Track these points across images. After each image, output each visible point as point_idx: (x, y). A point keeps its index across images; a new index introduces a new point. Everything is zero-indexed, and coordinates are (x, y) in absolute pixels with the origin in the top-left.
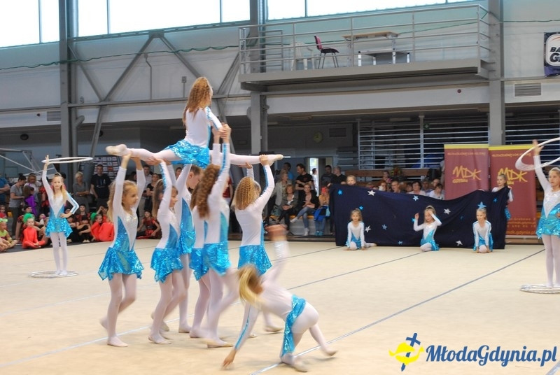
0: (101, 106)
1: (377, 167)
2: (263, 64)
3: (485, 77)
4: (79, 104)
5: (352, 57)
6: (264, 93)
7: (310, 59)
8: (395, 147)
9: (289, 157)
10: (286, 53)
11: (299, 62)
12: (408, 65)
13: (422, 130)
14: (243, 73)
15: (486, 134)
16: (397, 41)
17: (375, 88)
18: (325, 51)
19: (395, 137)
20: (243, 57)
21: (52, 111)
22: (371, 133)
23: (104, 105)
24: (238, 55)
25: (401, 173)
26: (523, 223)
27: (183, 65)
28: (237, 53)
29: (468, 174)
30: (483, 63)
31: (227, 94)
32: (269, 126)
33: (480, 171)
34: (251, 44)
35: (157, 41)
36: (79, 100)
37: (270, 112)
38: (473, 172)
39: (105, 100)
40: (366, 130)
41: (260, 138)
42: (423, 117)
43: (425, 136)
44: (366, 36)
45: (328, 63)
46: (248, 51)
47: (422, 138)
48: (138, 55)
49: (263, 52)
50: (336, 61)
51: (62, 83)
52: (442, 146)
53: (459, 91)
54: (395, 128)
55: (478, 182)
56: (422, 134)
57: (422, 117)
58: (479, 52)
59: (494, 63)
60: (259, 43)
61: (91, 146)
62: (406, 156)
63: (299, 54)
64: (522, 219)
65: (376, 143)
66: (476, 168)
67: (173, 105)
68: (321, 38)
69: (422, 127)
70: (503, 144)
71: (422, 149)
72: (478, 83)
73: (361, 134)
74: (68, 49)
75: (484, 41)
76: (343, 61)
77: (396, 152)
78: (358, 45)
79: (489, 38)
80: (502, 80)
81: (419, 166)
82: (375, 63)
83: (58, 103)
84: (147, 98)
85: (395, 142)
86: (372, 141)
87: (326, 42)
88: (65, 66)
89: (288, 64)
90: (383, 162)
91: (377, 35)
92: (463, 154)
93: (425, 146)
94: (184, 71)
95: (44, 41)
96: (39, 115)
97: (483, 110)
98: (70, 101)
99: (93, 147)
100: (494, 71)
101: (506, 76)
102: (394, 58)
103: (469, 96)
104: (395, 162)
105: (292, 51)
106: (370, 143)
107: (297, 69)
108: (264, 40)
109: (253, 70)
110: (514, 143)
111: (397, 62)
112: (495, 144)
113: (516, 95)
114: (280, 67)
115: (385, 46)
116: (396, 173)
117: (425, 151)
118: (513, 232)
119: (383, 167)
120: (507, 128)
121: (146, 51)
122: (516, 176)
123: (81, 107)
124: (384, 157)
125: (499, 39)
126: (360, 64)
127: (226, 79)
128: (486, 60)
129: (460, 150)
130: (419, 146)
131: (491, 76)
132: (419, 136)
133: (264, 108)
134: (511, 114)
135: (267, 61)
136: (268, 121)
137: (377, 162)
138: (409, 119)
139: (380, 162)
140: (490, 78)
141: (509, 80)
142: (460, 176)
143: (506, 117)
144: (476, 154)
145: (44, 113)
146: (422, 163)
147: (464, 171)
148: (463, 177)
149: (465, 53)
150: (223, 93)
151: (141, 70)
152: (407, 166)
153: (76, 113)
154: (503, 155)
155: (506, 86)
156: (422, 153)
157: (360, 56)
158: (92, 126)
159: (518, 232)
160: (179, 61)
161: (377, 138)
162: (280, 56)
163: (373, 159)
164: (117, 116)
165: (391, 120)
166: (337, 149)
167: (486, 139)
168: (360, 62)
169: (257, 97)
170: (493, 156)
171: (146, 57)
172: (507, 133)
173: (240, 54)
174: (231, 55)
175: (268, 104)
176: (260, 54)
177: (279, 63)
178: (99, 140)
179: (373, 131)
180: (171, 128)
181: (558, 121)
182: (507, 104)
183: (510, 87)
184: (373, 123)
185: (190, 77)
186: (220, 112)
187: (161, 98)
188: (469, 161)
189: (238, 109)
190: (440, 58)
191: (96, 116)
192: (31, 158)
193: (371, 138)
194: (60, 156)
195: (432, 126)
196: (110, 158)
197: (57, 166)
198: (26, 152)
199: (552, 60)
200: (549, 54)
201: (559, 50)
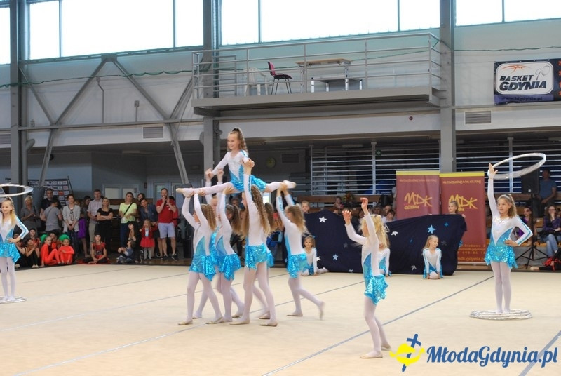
0: (52, 129)
1: (329, 193)
2: (216, 89)
3: (436, 104)
4: (29, 127)
5: (305, 83)
6: (217, 118)
7: (264, 84)
8: (348, 173)
10: (239, 79)
11: (252, 88)
12: (361, 92)
13: (374, 157)
14: (196, 98)
15: (438, 161)
16: (349, 67)
17: (328, 114)
18: (278, 77)
19: (347, 164)
20: (196, 82)
21: (2, 134)
22: (323, 159)
23: (55, 128)
24: (191, 80)
25: (354, 199)
26: (473, 250)
27: (135, 89)
28: (190, 78)
29: (420, 200)
30: (434, 91)
31: (180, 118)
32: (221, 152)
33: (431, 198)
34: (204, 69)
35: (109, 65)
36: (30, 123)
37: (223, 137)
38: (424, 198)
39: (56, 124)
40: (319, 156)
41: (213, 163)
42: (376, 143)
43: (377, 163)
44: (319, 63)
45: (281, 89)
46: (202, 76)
47: (374, 165)
48: (91, 79)
49: (217, 77)
50: (289, 87)
51: (13, 106)
52: (394, 172)
53: (411, 118)
54: (348, 154)
55: (429, 209)
56: (374, 161)
57: (374, 144)
58: (431, 80)
59: (445, 91)
60: (212, 68)
61: (41, 170)
62: (358, 183)
63: (252, 80)
64: (472, 246)
65: (329, 169)
66: (427, 194)
67: (125, 129)
68: (274, 64)
69: (374, 153)
70: (453, 171)
71: (374, 175)
72: (429, 111)
73: (314, 160)
74: (20, 72)
75: (435, 69)
76: (296, 87)
77: (348, 178)
78: (311, 71)
79: (441, 66)
80: (453, 108)
81: (371, 192)
82: (328, 89)
83: (8, 126)
84: (99, 122)
85: (347, 168)
86: (324, 167)
87: (279, 67)
88: (16, 89)
89: (241, 90)
90: (336, 188)
91: (330, 62)
92: (415, 180)
93: (377, 172)
94: (136, 95)
97: (434, 137)
98: (20, 124)
99: (43, 171)
100: (445, 98)
101: (456, 105)
102: (347, 85)
103: (421, 123)
104: (347, 188)
105: (246, 76)
106: (322, 169)
107: (251, 94)
108: (217, 65)
109: (206, 95)
110: (464, 170)
111: (349, 89)
112: (446, 171)
113: (466, 123)
114: (233, 93)
115: (338, 73)
116: (348, 198)
117: (377, 177)
118: (463, 258)
119: (335, 193)
120: (458, 156)
121: (99, 74)
122: (466, 203)
123: (31, 130)
124: (336, 183)
125: (450, 67)
126: (313, 89)
127: (179, 103)
128: (438, 88)
129: (412, 177)
130: (371, 173)
131: (442, 104)
132: (371, 163)
133: (217, 133)
134: (462, 142)
135: (221, 86)
136: (221, 147)
137: (329, 188)
138: (361, 146)
139: (332, 187)
140: (441, 106)
141: (459, 108)
142: (412, 203)
143: (457, 145)
144: (428, 180)
146: (374, 189)
147: (415, 197)
148: (415, 203)
149: (417, 81)
150: (176, 118)
151: (93, 92)
152: (359, 192)
153: (26, 136)
154: (453, 182)
155: (456, 114)
156: (374, 179)
157: (313, 83)
158: (42, 149)
159: (468, 259)
160: (133, 85)
161: (329, 164)
162: (233, 81)
163: (325, 185)
164: (68, 140)
165: (344, 146)
166: (289, 175)
167: (438, 166)
168: (313, 88)
169: (210, 122)
170: (444, 182)
171: (99, 80)
172: (458, 161)
173: (194, 78)
174: (183, 81)
175: (221, 128)
176: (213, 79)
177: (233, 88)
178: (50, 163)
179: (326, 157)
180: (123, 152)
181: (508, 149)
182: (458, 132)
183: (461, 115)
184: (326, 149)
185: (143, 101)
186: (172, 136)
187: (114, 121)
188: (421, 188)
189: (191, 134)
190: (392, 85)
191: (47, 140)
193: (324, 164)
194: (9, 179)
195: (383, 153)
196: (60, 182)
197: (6, 189)
199: (502, 89)
200: (499, 82)
201: (508, 79)
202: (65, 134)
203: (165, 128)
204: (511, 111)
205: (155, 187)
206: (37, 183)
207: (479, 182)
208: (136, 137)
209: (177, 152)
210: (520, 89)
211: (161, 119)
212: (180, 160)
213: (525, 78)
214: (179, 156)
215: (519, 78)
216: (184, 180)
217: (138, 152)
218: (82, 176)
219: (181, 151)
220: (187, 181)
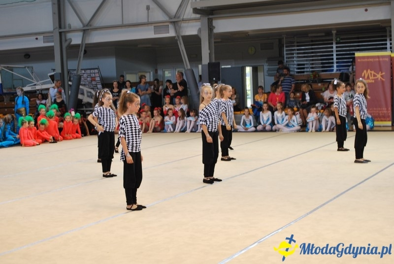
0: (84, 30)
1: (298, 72)
4: (67, 29)
6: (210, 17)
8: (313, 56)
9: (230, 66)
13: (334, 43)
14: (194, 1)
19: (312, 49)
21: (46, 35)
22: (294, 46)
23: (86, 29)
25: (319, 76)
29: (375, 76)
31: (182, 18)
32: (215, 42)
33: (384, 73)
36: (67, 26)
37: (216, 31)
38: (378, 74)
40: (290, 44)
41: (209, 51)
43: (337, 47)
47: (334, 49)
51: (54, 13)
52: (354, 54)
53: (366, 10)
54: (312, 41)
55: (383, 82)
56: (334, 46)
57: (334, 32)
61: (77, 62)
62: (322, 63)
65: (298, 53)
66: (381, 71)
67: (141, 28)
69: (334, 40)
71: (335, 57)
72: (381, 4)
73: (286, 47)
77: (313, 60)
81: (333, 70)
83: (51, 29)
84: (120, 23)
85: (312, 53)
86: (295, 52)
88: (56, 0)
90: (304, 68)
92: (371, 60)
93: (337, 55)
94: (147, 1)
96: (37, 39)
97: (384, 25)
98: (60, 27)
99: (79, 63)
104: (312, 68)
106: (293, 54)
116: (315, 76)
117: (337, 59)
119: (303, 72)
123: (69, 32)
124: (304, 65)
127: (181, 6)
129: (368, 57)
130: (332, 55)
132: (332, 47)
133: (211, 28)
136: (214, 39)
137: (298, 69)
138: (323, 34)
139: (301, 66)
142: (368, 78)
144: (381, 59)
145: (41, 37)
146: (335, 68)
147: (371, 73)
148: (371, 78)
150: (179, 17)
151: (114, 1)
152: (323, 71)
153: (65, 36)
156: (335, 60)
158: (77, 46)
161: (298, 50)
163: (295, 66)
164: (97, 38)
165: (310, 35)
166: (266, 60)
169: (205, 19)
175: (214, 25)
178: (84, 57)
179: (296, 44)
180: (139, 46)
184: (295, 38)
185: (153, 5)
186: (176, 31)
187: (130, 22)
189: (191, 30)
191: (81, 38)
192: (32, 73)
193: (294, 50)
194: (54, 70)
195: (342, 39)
196: (93, 71)
197: (52, 77)
198: (28, 67)
202: (94, 33)
203: (171, 27)
205: (164, 72)
206: (75, 72)
208: (148, 34)
209: (180, 44)
211: (167, 19)
212: (183, 51)
214: (182, 48)
216: (187, 66)
217: (150, 46)
218: (109, 66)
219: (184, 43)
220: (189, 67)
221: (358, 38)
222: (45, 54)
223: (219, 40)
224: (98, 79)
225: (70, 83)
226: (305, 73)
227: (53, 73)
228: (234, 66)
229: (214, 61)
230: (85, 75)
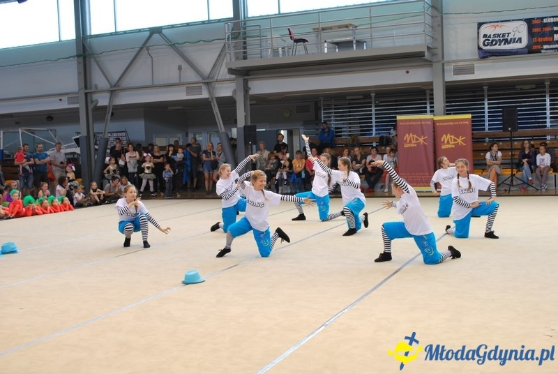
0: (111, 91)
3: (430, 59)
4: (93, 90)
5: (319, 46)
6: (246, 77)
7: (283, 48)
8: (350, 120)
9: (264, 130)
10: (263, 44)
11: (275, 51)
12: (365, 51)
13: (373, 105)
14: (229, 61)
16: (356, 31)
17: (338, 70)
18: (297, 41)
19: (350, 112)
20: (229, 47)
21: (71, 97)
22: (331, 109)
23: (114, 90)
24: (225, 45)
25: (358, 140)
27: (178, 56)
28: (223, 45)
29: (417, 140)
30: (428, 48)
31: (216, 78)
32: (251, 105)
33: (426, 137)
34: (235, 36)
35: (156, 36)
36: (93, 86)
37: (251, 92)
38: (421, 138)
40: (328, 107)
41: (244, 114)
43: (376, 110)
44: (331, 28)
46: (232, 43)
47: (373, 112)
48: (141, 49)
49: (245, 43)
50: (306, 49)
51: (79, 73)
52: (395, 117)
53: (407, 72)
54: (349, 104)
55: (425, 146)
56: (373, 109)
57: (373, 95)
58: (425, 39)
59: (436, 48)
60: (241, 36)
61: (104, 125)
62: (361, 127)
63: (275, 46)
65: (336, 117)
66: (423, 134)
67: (172, 88)
68: (293, 31)
69: (373, 102)
70: (444, 115)
71: (374, 120)
72: (423, 65)
73: (324, 109)
74: (83, 45)
75: (428, 30)
76: (312, 49)
77: (350, 124)
78: (324, 35)
79: (432, 27)
80: (443, 62)
81: (371, 134)
82: (337, 50)
83: (76, 89)
84: (149, 83)
85: (350, 116)
86: (332, 115)
87: (297, 33)
88: (81, 60)
89: (265, 53)
90: (341, 132)
91: (340, 27)
92: (412, 123)
93: (376, 118)
94: (179, 61)
95: (63, 39)
96: (61, 100)
97: (425, 88)
98: (86, 88)
99: (106, 125)
100: (436, 54)
101: (445, 59)
102: (355, 46)
103: (415, 76)
104: (350, 131)
105: (270, 42)
106: (330, 117)
107: (274, 56)
108: (245, 33)
109: (237, 58)
110: (454, 114)
111: (356, 49)
112: (438, 115)
113: (454, 75)
114: (259, 55)
115: (347, 35)
116: (353, 140)
117: (376, 122)
120: (447, 102)
121: (147, 45)
122: (456, 141)
123: (95, 92)
124: (341, 128)
125: (440, 28)
126: (326, 51)
127: (214, 66)
128: (430, 46)
129: (410, 121)
130: (371, 118)
131: (435, 59)
132: (371, 111)
133: (246, 89)
135: (249, 50)
136: (250, 101)
138: (361, 97)
139: (339, 131)
140: (433, 60)
141: (448, 62)
142: (410, 142)
143: (447, 93)
144: (423, 123)
145: (64, 98)
146: (374, 132)
147: (413, 137)
148: (413, 142)
149: (413, 39)
150: (212, 78)
151: (144, 60)
152: (362, 135)
153: (91, 97)
155: (445, 67)
156: (374, 124)
157: (326, 45)
158: (104, 108)
160: (175, 53)
161: (335, 113)
162: (259, 46)
164: (125, 99)
166: (302, 123)
167: (426, 112)
168: (326, 49)
169: (241, 80)
170: (437, 124)
171: (148, 49)
172: (447, 106)
174: (217, 47)
175: (249, 86)
176: (242, 45)
177: (258, 51)
178: (111, 119)
179: (333, 107)
180: (169, 108)
181: (483, 96)
182: (447, 82)
183: (449, 68)
184: (333, 100)
185: (185, 66)
186: (210, 93)
187: (161, 83)
188: (417, 129)
189: (225, 91)
190: (391, 45)
191: (108, 100)
192: (55, 136)
193: (331, 113)
194: (78, 133)
195: (381, 102)
196: (119, 134)
197: (77, 141)
198: (51, 130)
199: (484, 45)
200: (482, 40)
201: (490, 36)
202: (122, 94)
203: (204, 87)
204: (491, 64)
205: (195, 135)
206: (101, 135)
207: (467, 123)
208: (180, 95)
209: (214, 106)
210: (500, 45)
211: (199, 79)
212: (217, 114)
213: (504, 35)
214: (216, 110)
215: (499, 36)
216: (221, 129)
217: (181, 108)
218: (137, 129)
219: (218, 105)
220: (223, 130)
221: (396, 101)
222: (69, 116)
223: (254, 102)
224: (125, 142)
225: (96, 147)
226: (343, 137)
227: (78, 137)
228: (268, 129)
229: (249, 124)
230: (111, 139)
